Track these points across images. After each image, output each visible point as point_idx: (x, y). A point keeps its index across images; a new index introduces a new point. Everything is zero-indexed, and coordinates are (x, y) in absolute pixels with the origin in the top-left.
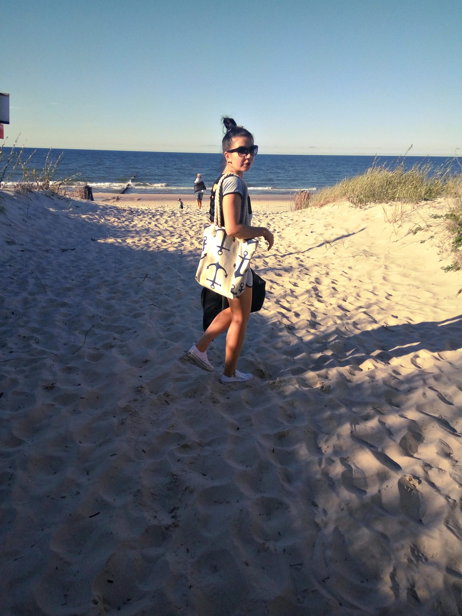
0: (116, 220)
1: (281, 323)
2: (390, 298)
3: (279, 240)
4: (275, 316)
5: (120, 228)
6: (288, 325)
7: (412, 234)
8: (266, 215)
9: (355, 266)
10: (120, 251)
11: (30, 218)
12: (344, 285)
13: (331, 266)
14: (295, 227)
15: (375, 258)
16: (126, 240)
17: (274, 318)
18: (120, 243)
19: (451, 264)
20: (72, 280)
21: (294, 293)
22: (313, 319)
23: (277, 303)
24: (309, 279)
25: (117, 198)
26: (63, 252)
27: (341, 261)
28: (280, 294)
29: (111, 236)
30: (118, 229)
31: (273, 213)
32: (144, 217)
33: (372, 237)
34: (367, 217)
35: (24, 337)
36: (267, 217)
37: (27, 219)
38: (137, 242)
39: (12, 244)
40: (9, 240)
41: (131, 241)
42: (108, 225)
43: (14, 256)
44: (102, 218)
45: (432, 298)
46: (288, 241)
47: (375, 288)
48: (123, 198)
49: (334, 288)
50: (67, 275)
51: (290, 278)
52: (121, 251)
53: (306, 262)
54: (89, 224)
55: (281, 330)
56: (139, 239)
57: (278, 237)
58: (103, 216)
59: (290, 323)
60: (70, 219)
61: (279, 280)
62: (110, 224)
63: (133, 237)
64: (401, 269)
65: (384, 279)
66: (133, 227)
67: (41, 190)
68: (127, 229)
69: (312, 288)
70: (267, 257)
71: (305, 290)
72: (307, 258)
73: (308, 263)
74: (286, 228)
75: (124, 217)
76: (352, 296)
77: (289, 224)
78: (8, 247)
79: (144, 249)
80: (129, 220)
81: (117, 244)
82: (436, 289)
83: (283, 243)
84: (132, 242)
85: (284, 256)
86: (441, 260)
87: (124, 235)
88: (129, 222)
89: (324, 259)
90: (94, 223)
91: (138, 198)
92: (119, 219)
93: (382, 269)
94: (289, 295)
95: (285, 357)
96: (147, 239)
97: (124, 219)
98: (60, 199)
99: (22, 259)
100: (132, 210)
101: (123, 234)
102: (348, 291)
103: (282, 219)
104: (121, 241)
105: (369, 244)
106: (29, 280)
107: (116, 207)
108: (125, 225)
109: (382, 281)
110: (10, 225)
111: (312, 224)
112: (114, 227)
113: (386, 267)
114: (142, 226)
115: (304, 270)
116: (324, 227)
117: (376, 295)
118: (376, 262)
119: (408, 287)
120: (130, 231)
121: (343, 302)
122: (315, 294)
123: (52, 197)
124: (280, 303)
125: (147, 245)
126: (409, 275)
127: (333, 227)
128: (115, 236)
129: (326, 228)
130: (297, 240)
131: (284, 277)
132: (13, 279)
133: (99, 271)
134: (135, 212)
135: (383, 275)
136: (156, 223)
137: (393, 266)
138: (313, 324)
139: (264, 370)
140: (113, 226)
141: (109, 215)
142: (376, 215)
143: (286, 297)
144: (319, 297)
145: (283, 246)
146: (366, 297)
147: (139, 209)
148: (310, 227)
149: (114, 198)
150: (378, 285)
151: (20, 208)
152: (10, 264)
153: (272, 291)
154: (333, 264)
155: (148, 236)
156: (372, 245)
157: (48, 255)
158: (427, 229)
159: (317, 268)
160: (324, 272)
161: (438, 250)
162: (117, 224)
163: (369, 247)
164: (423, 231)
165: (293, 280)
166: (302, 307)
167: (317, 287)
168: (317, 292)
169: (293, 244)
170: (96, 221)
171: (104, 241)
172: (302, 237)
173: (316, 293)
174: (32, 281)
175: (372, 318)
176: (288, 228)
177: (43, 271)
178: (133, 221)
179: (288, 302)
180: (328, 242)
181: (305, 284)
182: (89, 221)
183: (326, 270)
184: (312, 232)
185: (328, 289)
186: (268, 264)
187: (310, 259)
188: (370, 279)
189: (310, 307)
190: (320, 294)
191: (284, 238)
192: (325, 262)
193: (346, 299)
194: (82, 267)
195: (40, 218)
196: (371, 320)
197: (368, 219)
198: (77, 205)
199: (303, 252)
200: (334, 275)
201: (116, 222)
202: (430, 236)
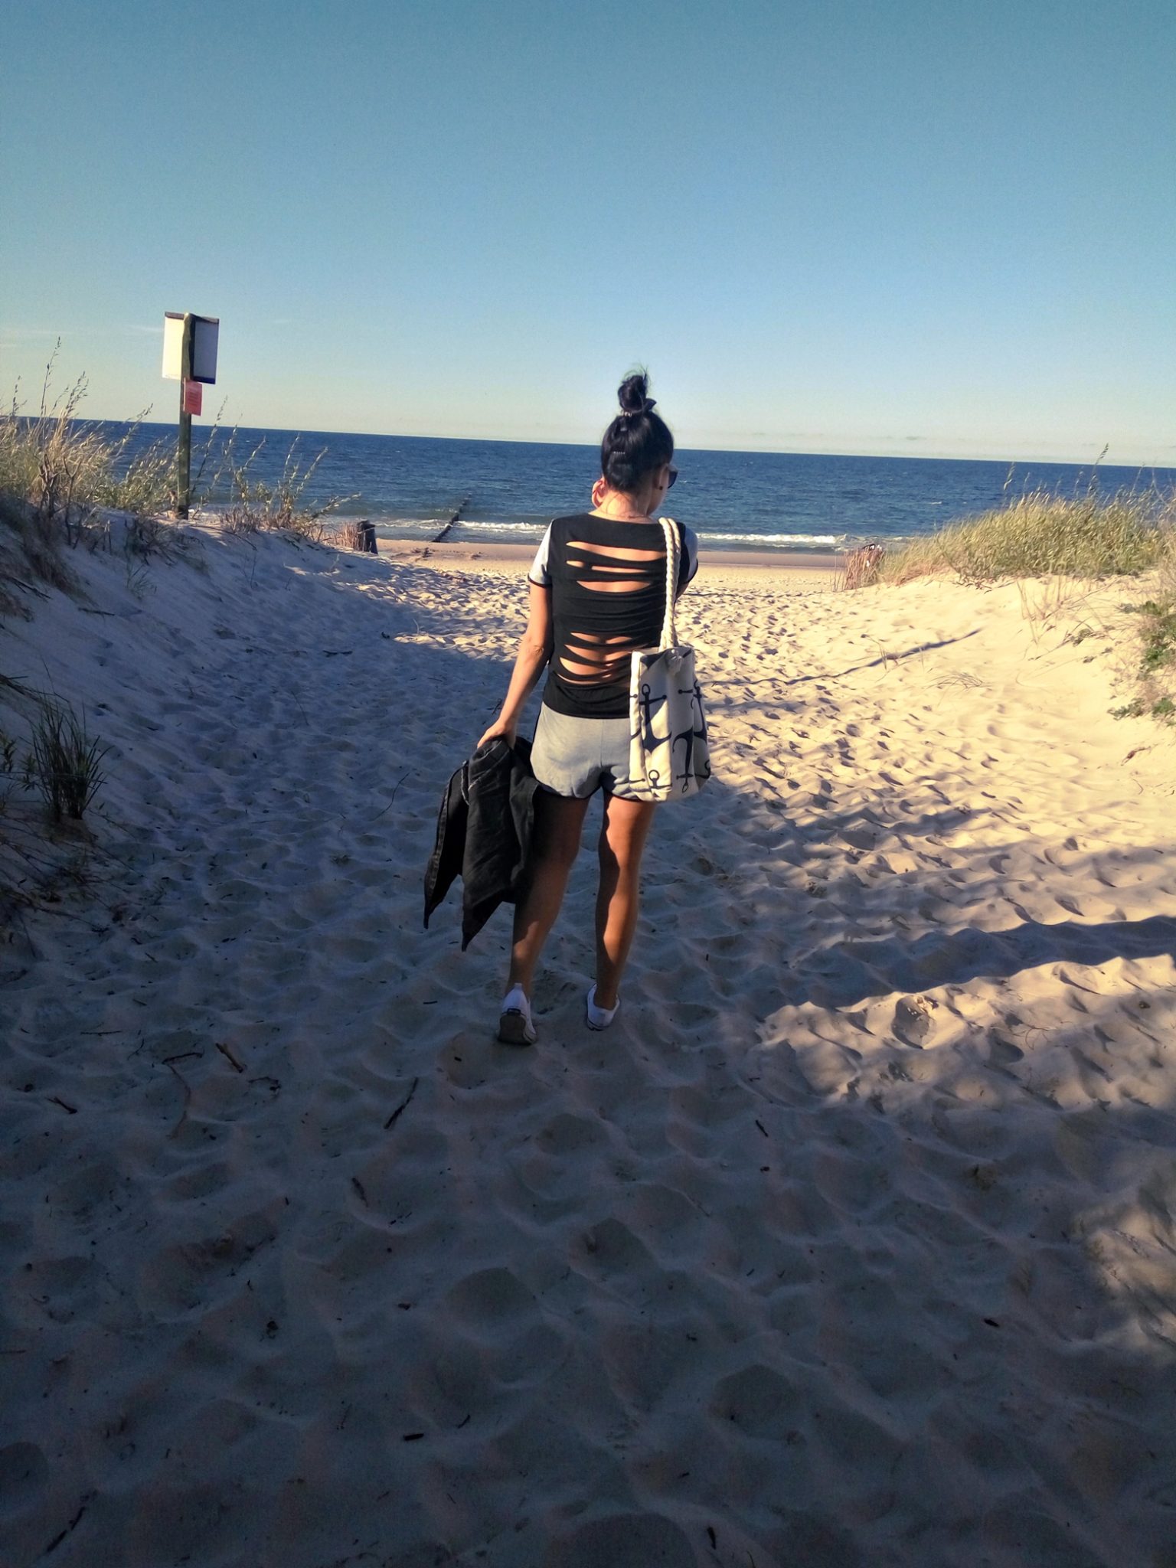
0: (433, 597)
1: (757, 796)
2: (993, 764)
3: (788, 652)
4: (749, 783)
5: (440, 615)
6: (772, 801)
7: (1071, 644)
8: (770, 599)
9: (939, 705)
10: (442, 660)
11: (255, 587)
12: (906, 739)
13: (889, 705)
14: (830, 626)
15: (982, 690)
16: (455, 640)
17: (747, 787)
18: (443, 645)
19: (1130, 703)
20: (355, 707)
21: (797, 750)
22: (824, 793)
23: (757, 764)
24: (835, 725)
25: (424, 551)
26: (328, 656)
27: (911, 695)
28: (766, 750)
29: (422, 630)
30: (437, 617)
31: (788, 595)
32: (493, 594)
33: (989, 650)
34: (990, 607)
35: (282, 793)
36: (773, 602)
37: (249, 589)
38: (477, 644)
39: (227, 637)
40: (221, 630)
41: (466, 642)
42: (415, 608)
43: (235, 660)
44: (402, 593)
45: (1074, 766)
46: (808, 653)
47: (966, 746)
48: (439, 553)
49: (882, 745)
50: (343, 698)
51: (795, 722)
52: (445, 661)
53: (838, 696)
54: (376, 604)
55: (756, 806)
56: (481, 638)
57: (788, 645)
58: (404, 589)
59: (777, 796)
60: (335, 590)
61: (773, 726)
62: (419, 605)
63: (468, 634)
64: (1030, 713)
65: (991, 730)
66: (467, 613)
67: (275, 528)
68: (456, 618)
69: (837, 741)
70: (754, 683)
71: (821, 744)
72: (841, 688)
73: (839, 696)
74: (810, 628)
75: (449, 592)
76: (916, 759)
77: (819, 619)
78: (222, 642)
79: (494, 658)
80: (460, 600)
81: (435, 646)
82: (1087, 751)
83: (796, 657)
84: (467, 644)
85: (794, 682)
86: (1114, 697)
87: (448, 630)
88: (460, 602)
89: (876, 690)
90: (386, 602)
91: (472, 554)
92: (438, 596)
93: (993, 713)
94: (785, 751)
95: (754, 844)
96: (498, 639)
97: (448, 596)
98: (312, 548)
99: (251, 667)
100: (467, 578)
101: (448, 627)
102: (910, 750)
103: (806, 607)
104: (444, 642)
105: (980, 663)
106: (273, 702)
107: (430, 571)
108: (452, 608)
109: (986, 734)
110: (221, 600)
111: (869, 621)
112: (429, 612)
113: (1002, 709)
114: (488, 613)
115: (829, 706)
116: (892, 627)
117: (965, 758)
118: (984, 698)
119: (1033, 746)
120: (464, 622)
121: (894, 767)
122: (841, 753)
123: (296, 544)
124: (765, 764)
125: (499, 650)
126: (1044, 725)
127: (911, 627)
128: (431, 630)
129: (896, 628)
130: (829, 652)
131: (784, 720)
132: (242, 700)
133: (403, 693)
134: (471, 583)
135: (990, 723)
136: (518, 607)
137: (1017, 706)
138: (821, 801)
139: (711, 861)
140: (424, 610)
141: (415, 586)
142: (1010, 602)
143: (780, 755)
144: (846, 759)
145: (796, 663)
146: (944, 760)
147: (480, 576)
148: (864, 627)
149: (417, 552)
150: (974, 741)
151: (234, 565)
152: (230, 674)
153: (754, 743)
154: (894, 700)
155: (500, 633)
156: (986, 665)
157: (299, 660)
158: (1105, 633)
159: (857, 708)
160: (871, 714)
161: (1112, 675)
162: (433, 607)
163: (978, 668)
164: (1095, 637)
165: (799, 727)
166: (805, 773)
167: (849, 741)
168: (845, 750)
169: (817, 660)
170: (388, 597)
171: (408, 639)
172: (840, 645)
173: (842, 751)
174: (278, 705)
175: (942, 795)
176: (815, 626)
177: (295, 690)
178: (469, 602)
179: (781, 763)
180: (892, 657)
181: (825, 734)
182: (375, 598)
183: (875, 711)
184: (863, 636)
185: (870, 745)
186: (754, 695)
187: (846, 690)
188: (962, 730)
189: (821, 773)
190: (850, 754)
191: (801, 647)
192: (878, 697)
193: (900, 763)
194: (370, 687)
195: (276, 588)
196: (939, 798)
197: (990, 611)
198: (348, 564)
199: (835, 677)
200: (889, 720)
201: (432, 603)
202: (1105, 648)
